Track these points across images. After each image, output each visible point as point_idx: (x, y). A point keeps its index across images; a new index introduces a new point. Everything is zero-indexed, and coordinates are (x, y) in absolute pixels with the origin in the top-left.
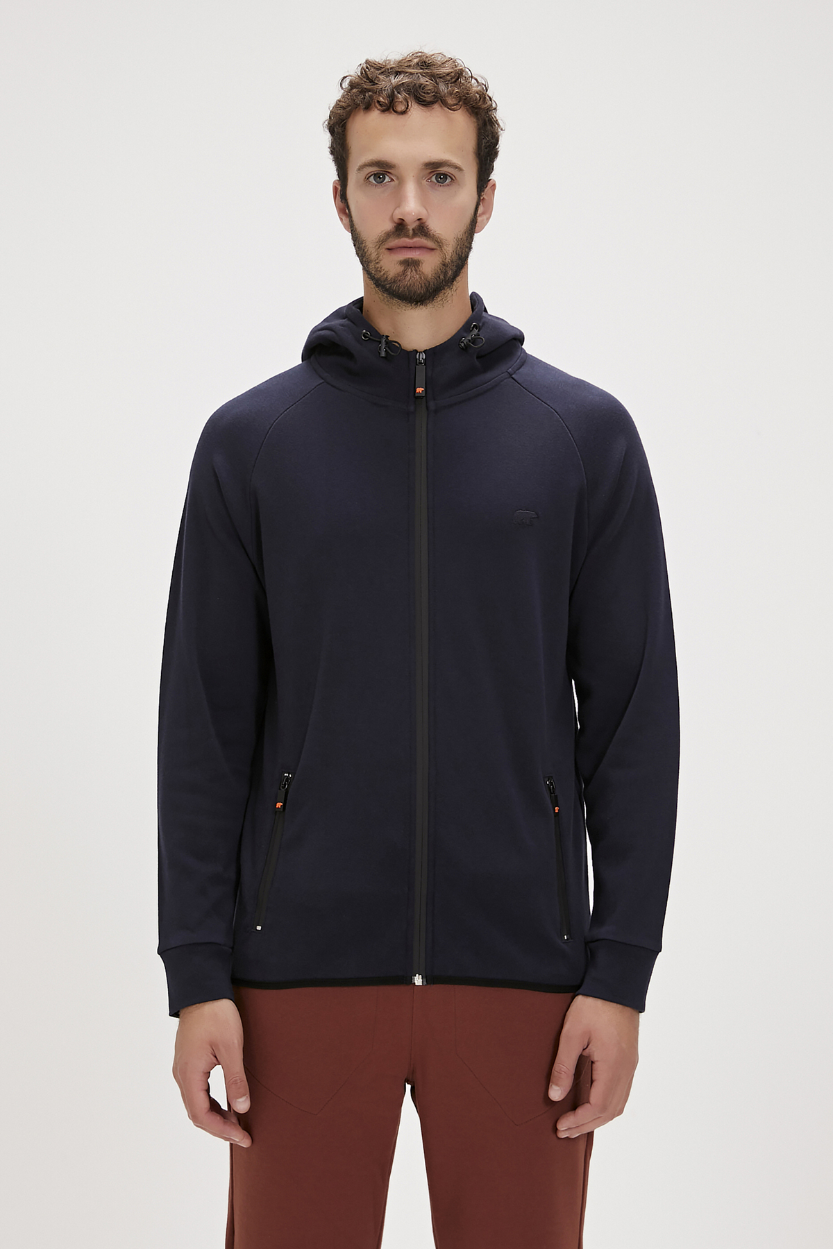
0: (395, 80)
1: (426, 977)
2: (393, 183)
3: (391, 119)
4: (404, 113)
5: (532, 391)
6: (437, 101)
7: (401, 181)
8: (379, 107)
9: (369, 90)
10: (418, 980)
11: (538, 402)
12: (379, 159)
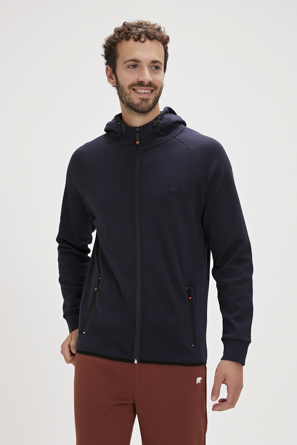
0: (140, 30)
1: (139, 360)
2: (138, 68)
3: (138, 44)
4: (144, 42)
5: (183, 142)
6: (155, 38)
7: (142, 68)
8: (134, 39)
9: (129, 33)
10: (136, 362)
11: (184, 146)
12: (134, 59)
